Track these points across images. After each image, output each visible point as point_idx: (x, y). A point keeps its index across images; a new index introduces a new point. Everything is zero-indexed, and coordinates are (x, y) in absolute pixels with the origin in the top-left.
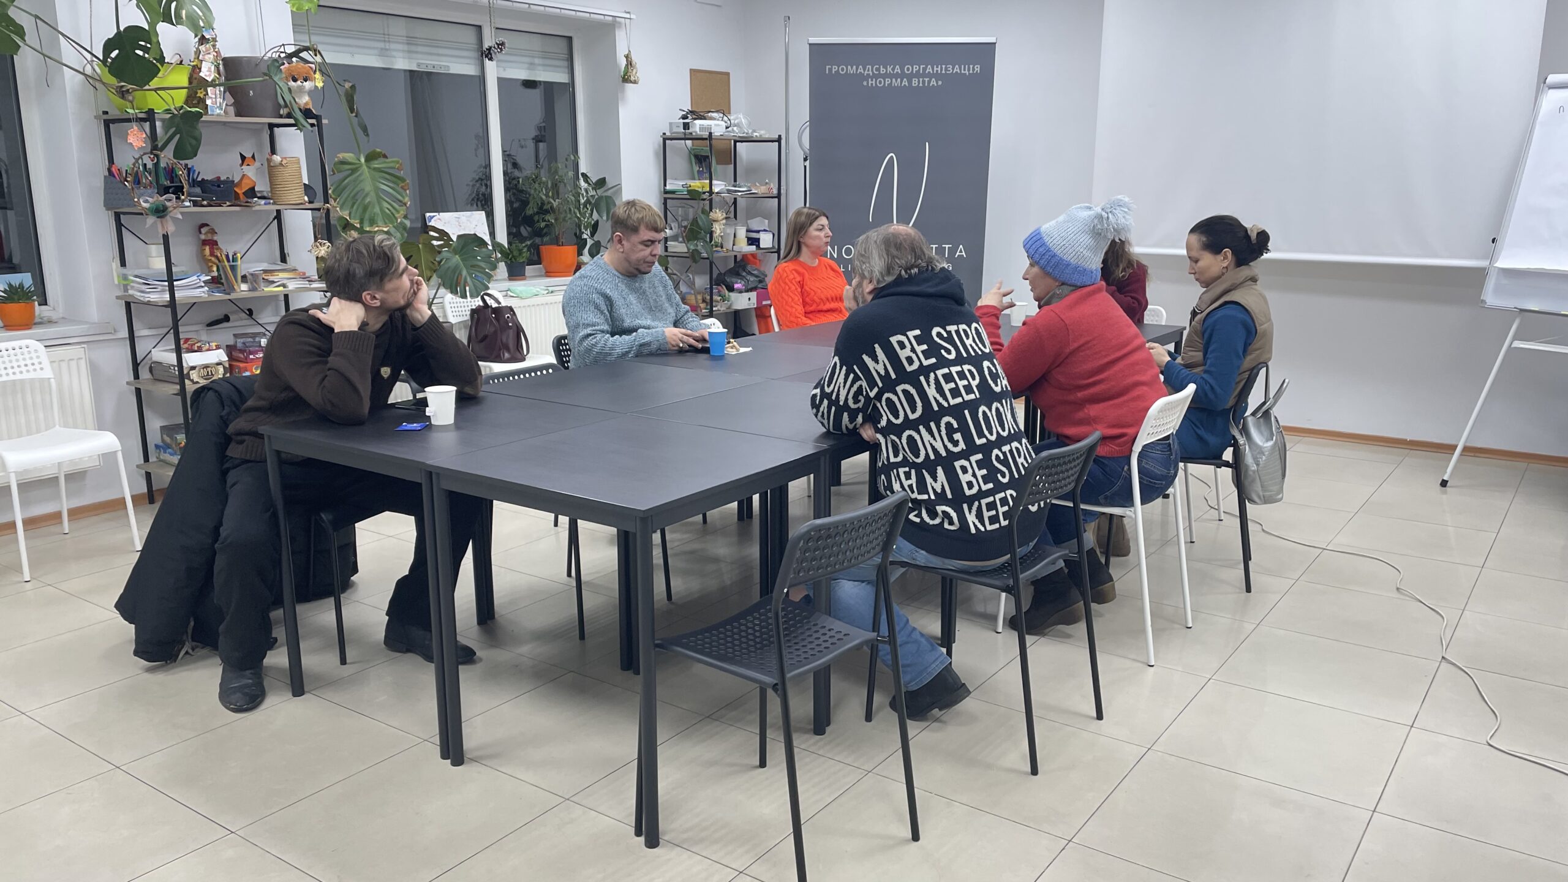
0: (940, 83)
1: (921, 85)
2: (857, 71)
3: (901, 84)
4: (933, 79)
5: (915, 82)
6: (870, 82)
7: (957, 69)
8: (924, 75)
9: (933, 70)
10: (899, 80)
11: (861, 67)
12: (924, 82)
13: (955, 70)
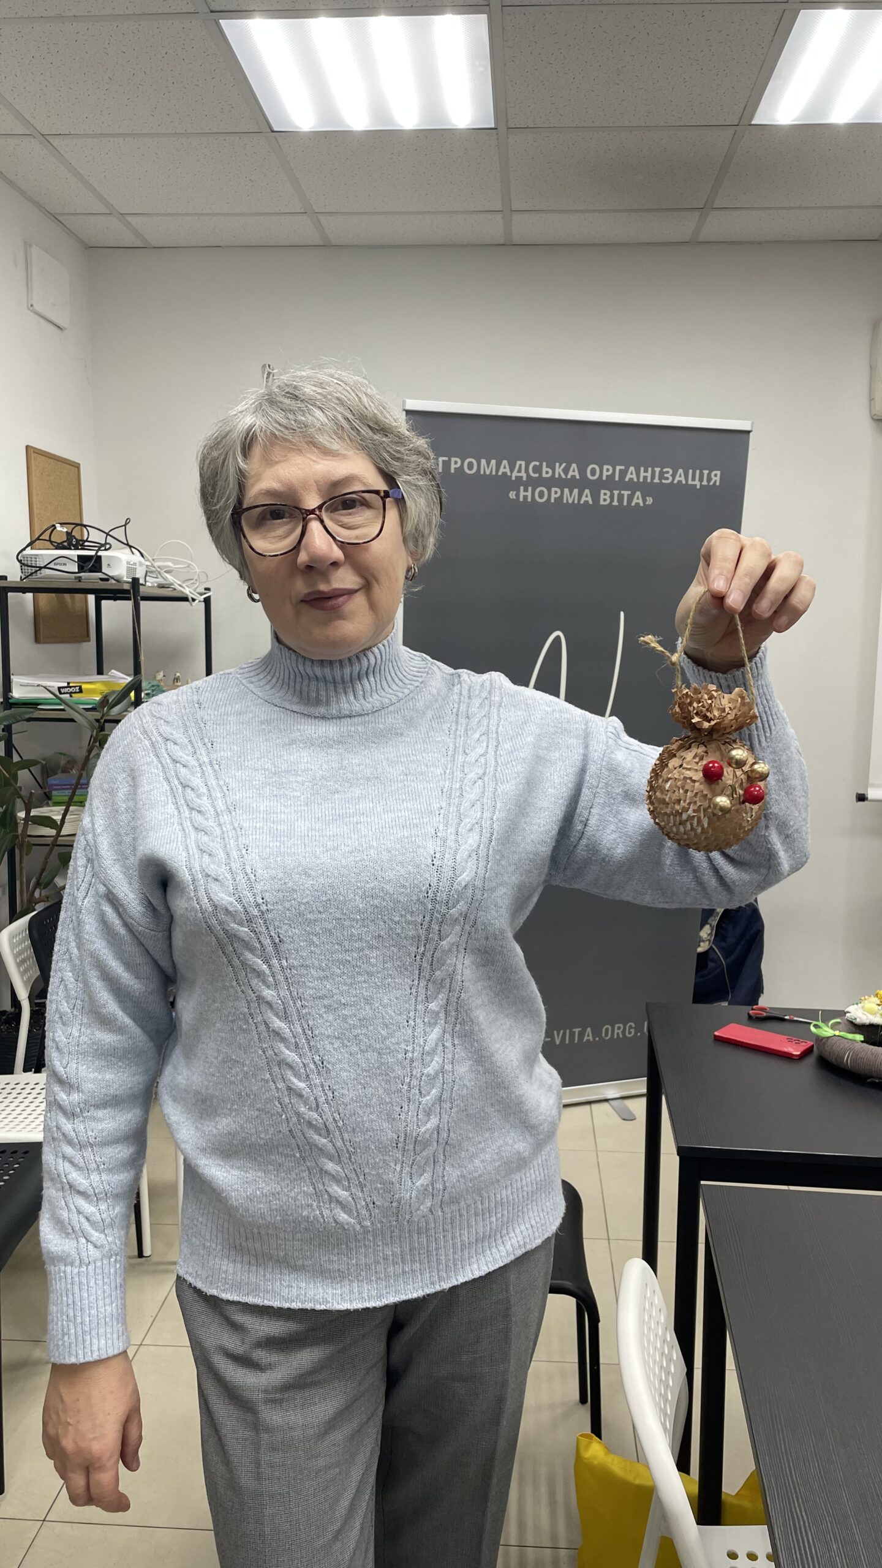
0: (650, 501)
1: (615, 503)
2: (497, 470)
3: (579, 499)
4: (638, 493)
5: (605, 497)
6: (522, 493)
7: (680, 477)
8: (622, 485)
9: (638, 476)
10: (576, 491)
11: (505, 462)
12: (621, 497)
13: (677, 478)
